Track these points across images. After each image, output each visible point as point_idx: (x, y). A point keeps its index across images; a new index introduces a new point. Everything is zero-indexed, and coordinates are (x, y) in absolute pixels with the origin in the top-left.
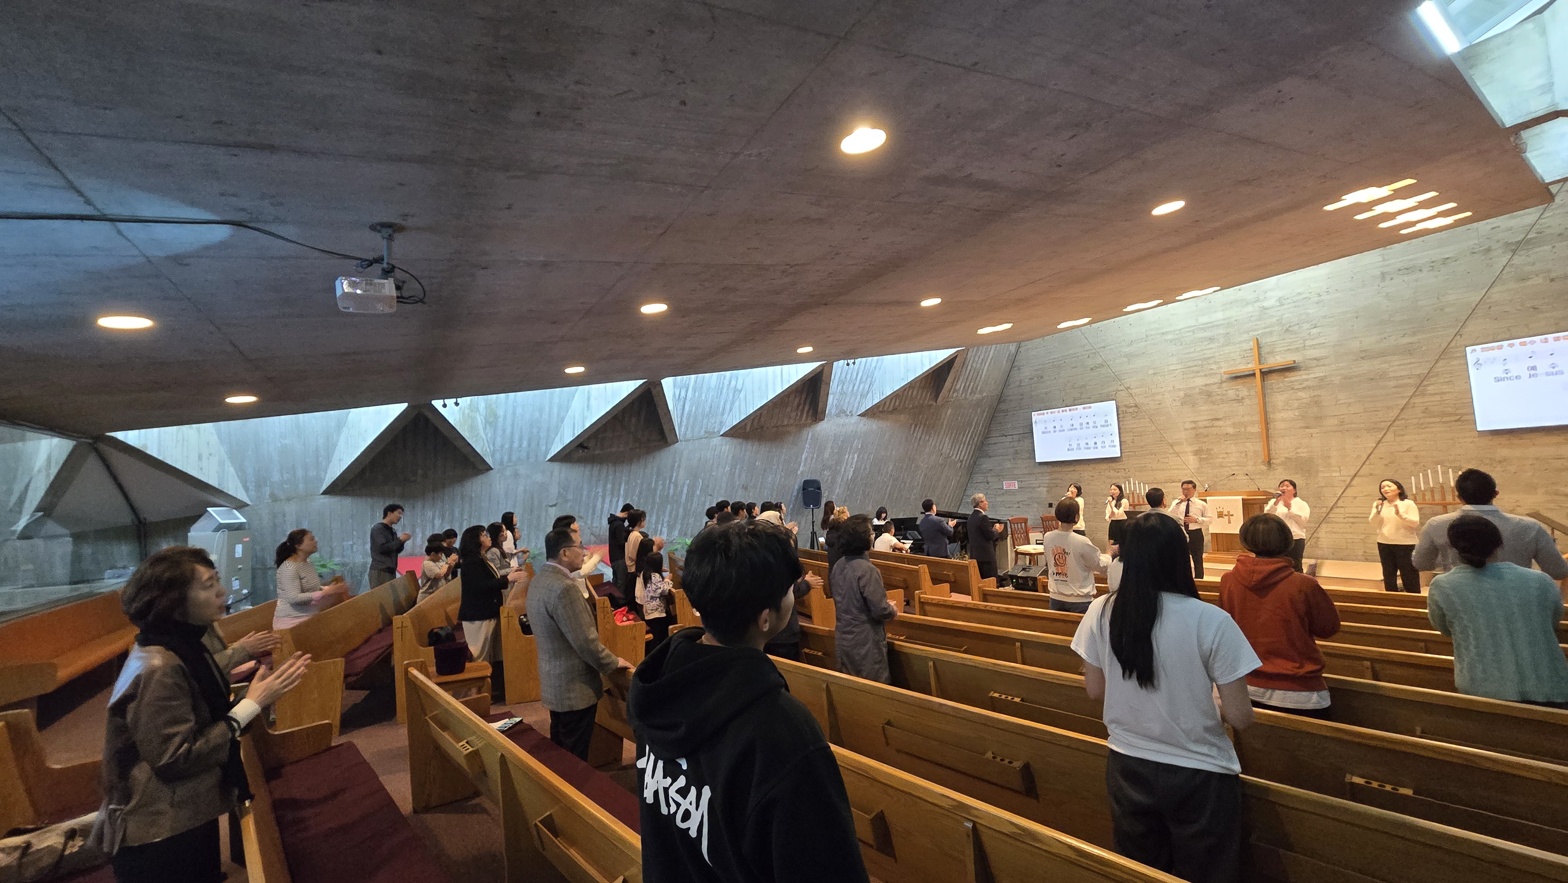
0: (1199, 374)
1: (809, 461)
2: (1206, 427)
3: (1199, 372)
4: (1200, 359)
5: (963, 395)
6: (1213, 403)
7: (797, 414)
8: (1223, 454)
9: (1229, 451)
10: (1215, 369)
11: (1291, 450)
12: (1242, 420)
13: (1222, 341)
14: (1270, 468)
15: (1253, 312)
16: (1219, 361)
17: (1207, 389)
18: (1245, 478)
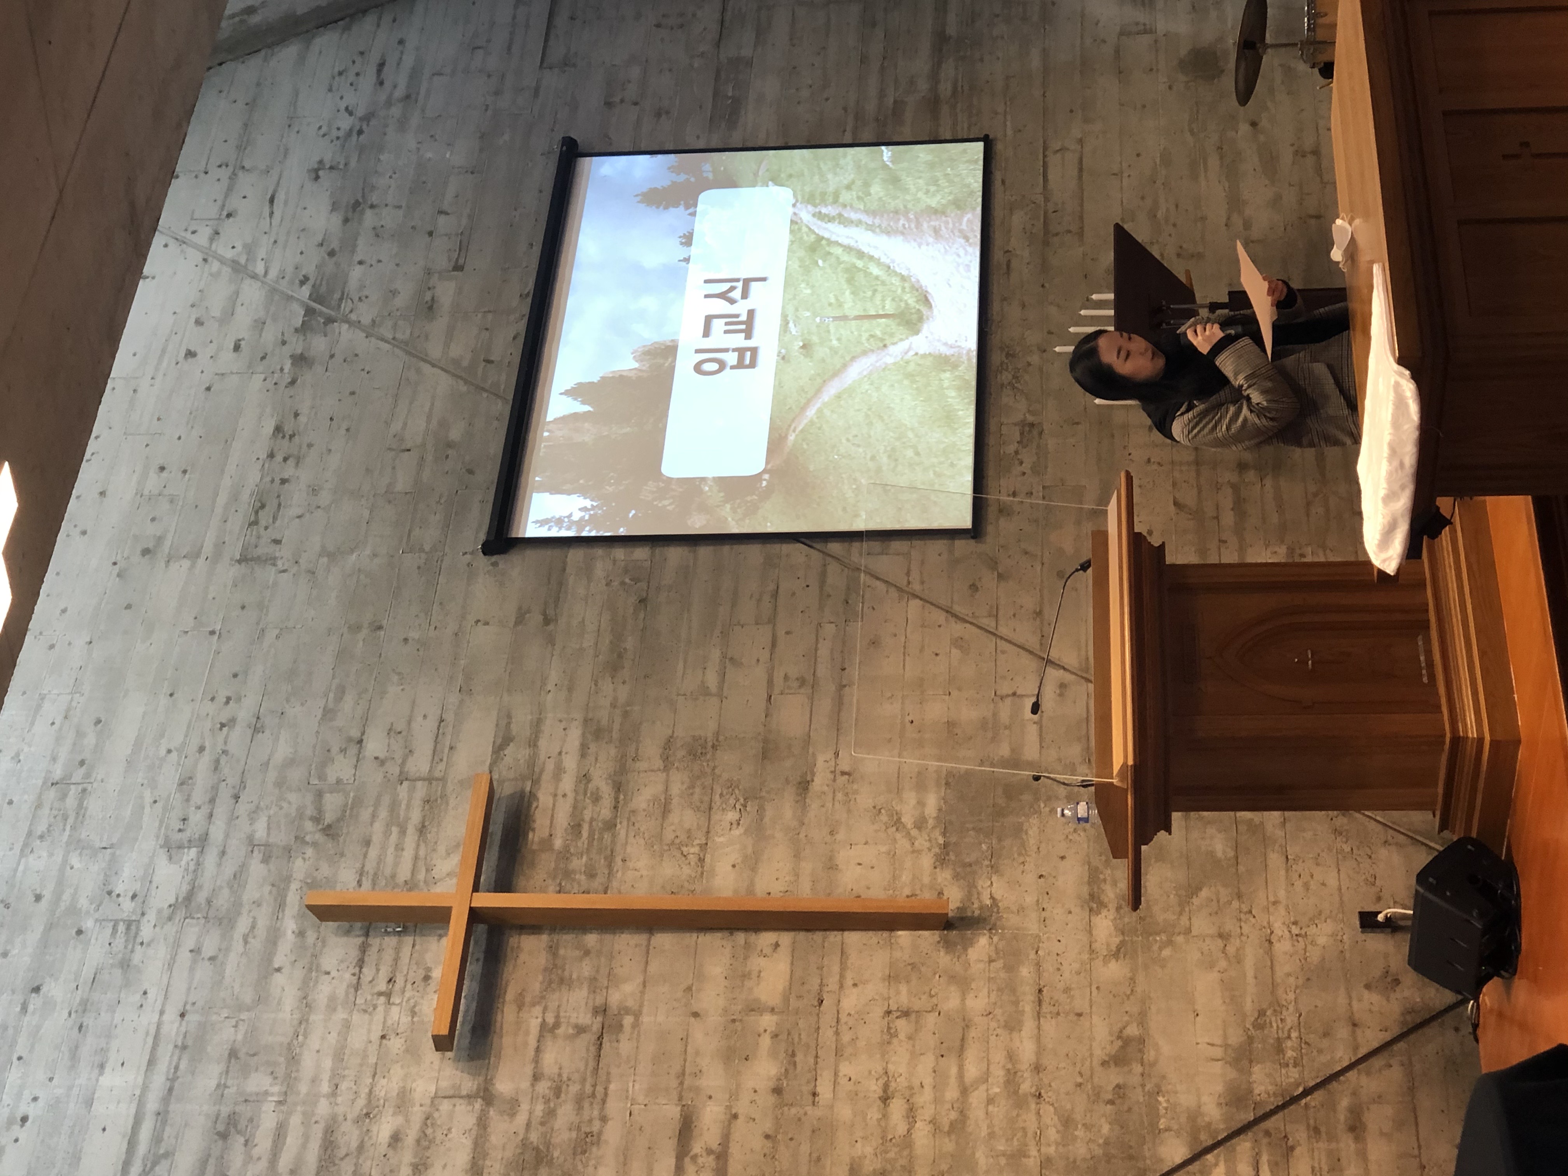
6: (587, 1142)
8: (885, 1116)
9: (874, 1088)
10: (400, 1120)
11: (903, 843)
12: (714, 1019)
13: (258, 1082)
14: (985, 919)
15: (177, 945)
16: (361, 1102)
17: (497, 1166)
18: (1029, 1025)
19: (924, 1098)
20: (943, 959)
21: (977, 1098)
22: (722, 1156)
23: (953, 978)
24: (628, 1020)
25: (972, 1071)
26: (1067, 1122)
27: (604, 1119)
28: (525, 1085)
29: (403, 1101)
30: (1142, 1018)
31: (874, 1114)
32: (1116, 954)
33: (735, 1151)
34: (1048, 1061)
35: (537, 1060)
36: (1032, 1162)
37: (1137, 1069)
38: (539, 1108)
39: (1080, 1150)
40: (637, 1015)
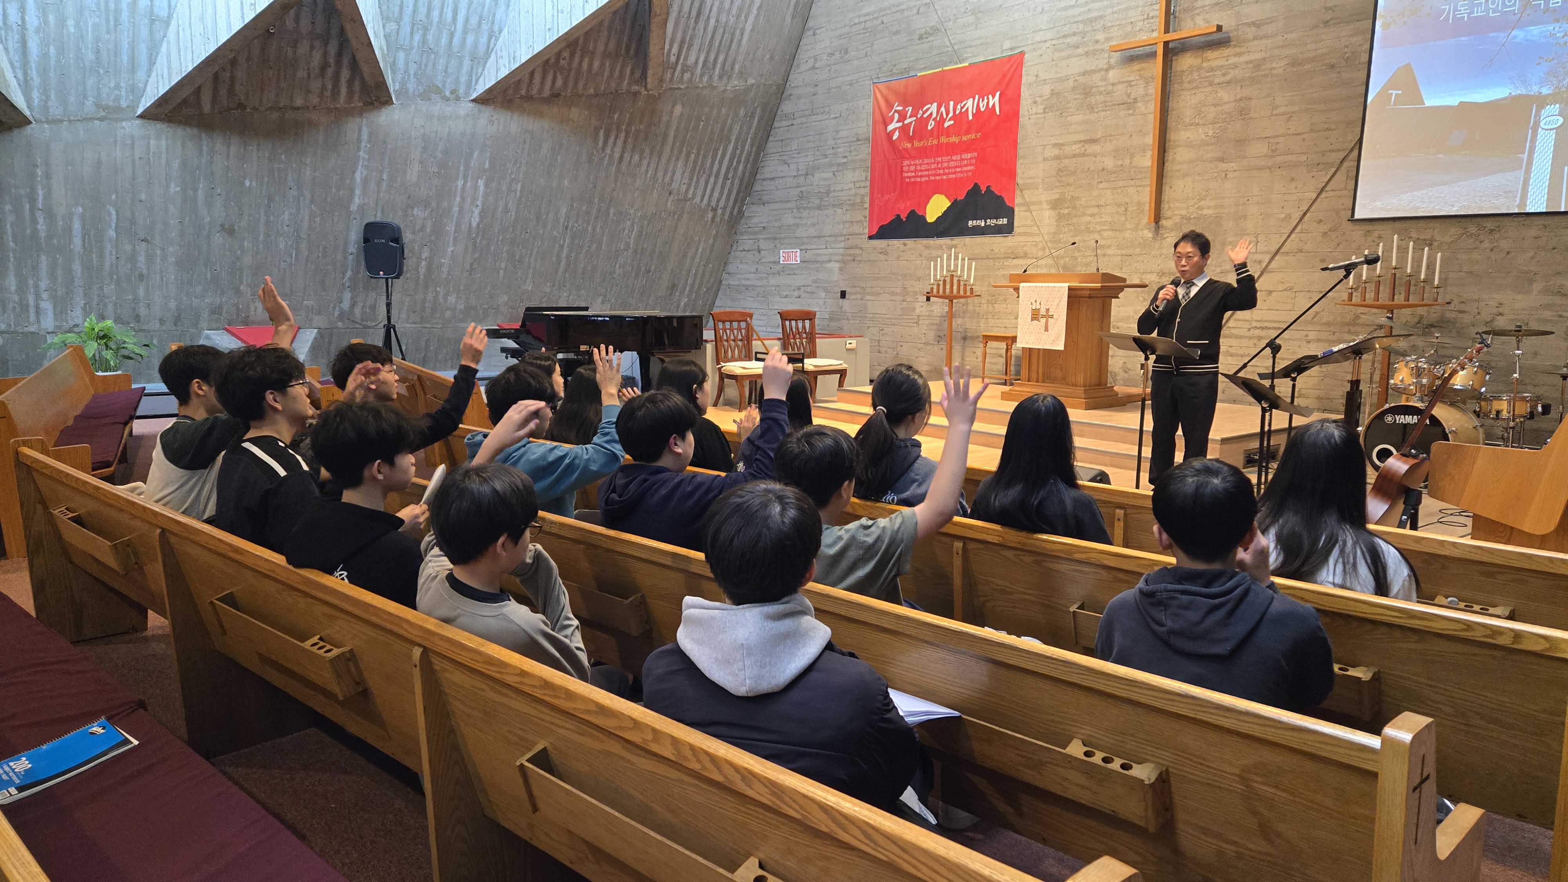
0: (1077, 52)
1: (372, 185)
2: (1075, 156)
3: (1078, 47)
5: (705, 79)
6: (1091, 108)
7: (324, 88)
8: (1093, 207)
9: (1102, 202)
10: (1103, 41)
11: (1192, 202)
12: (1129, 143)
14: (1157, 235)
16: (1110, 24)
17: (1085, 81)
18: (1119, 252)
19: (1098, 219)
22: (1084, 155)
23: (1137, 225)
24: (1131, 112)
25: (1105, 234)
27: (1098, 112)
28: (1111, 81)
31: (1094, 203)
33: (1086, 158)
35: (1120, 83)
38: (1103, 89)
40: (1132, 115)
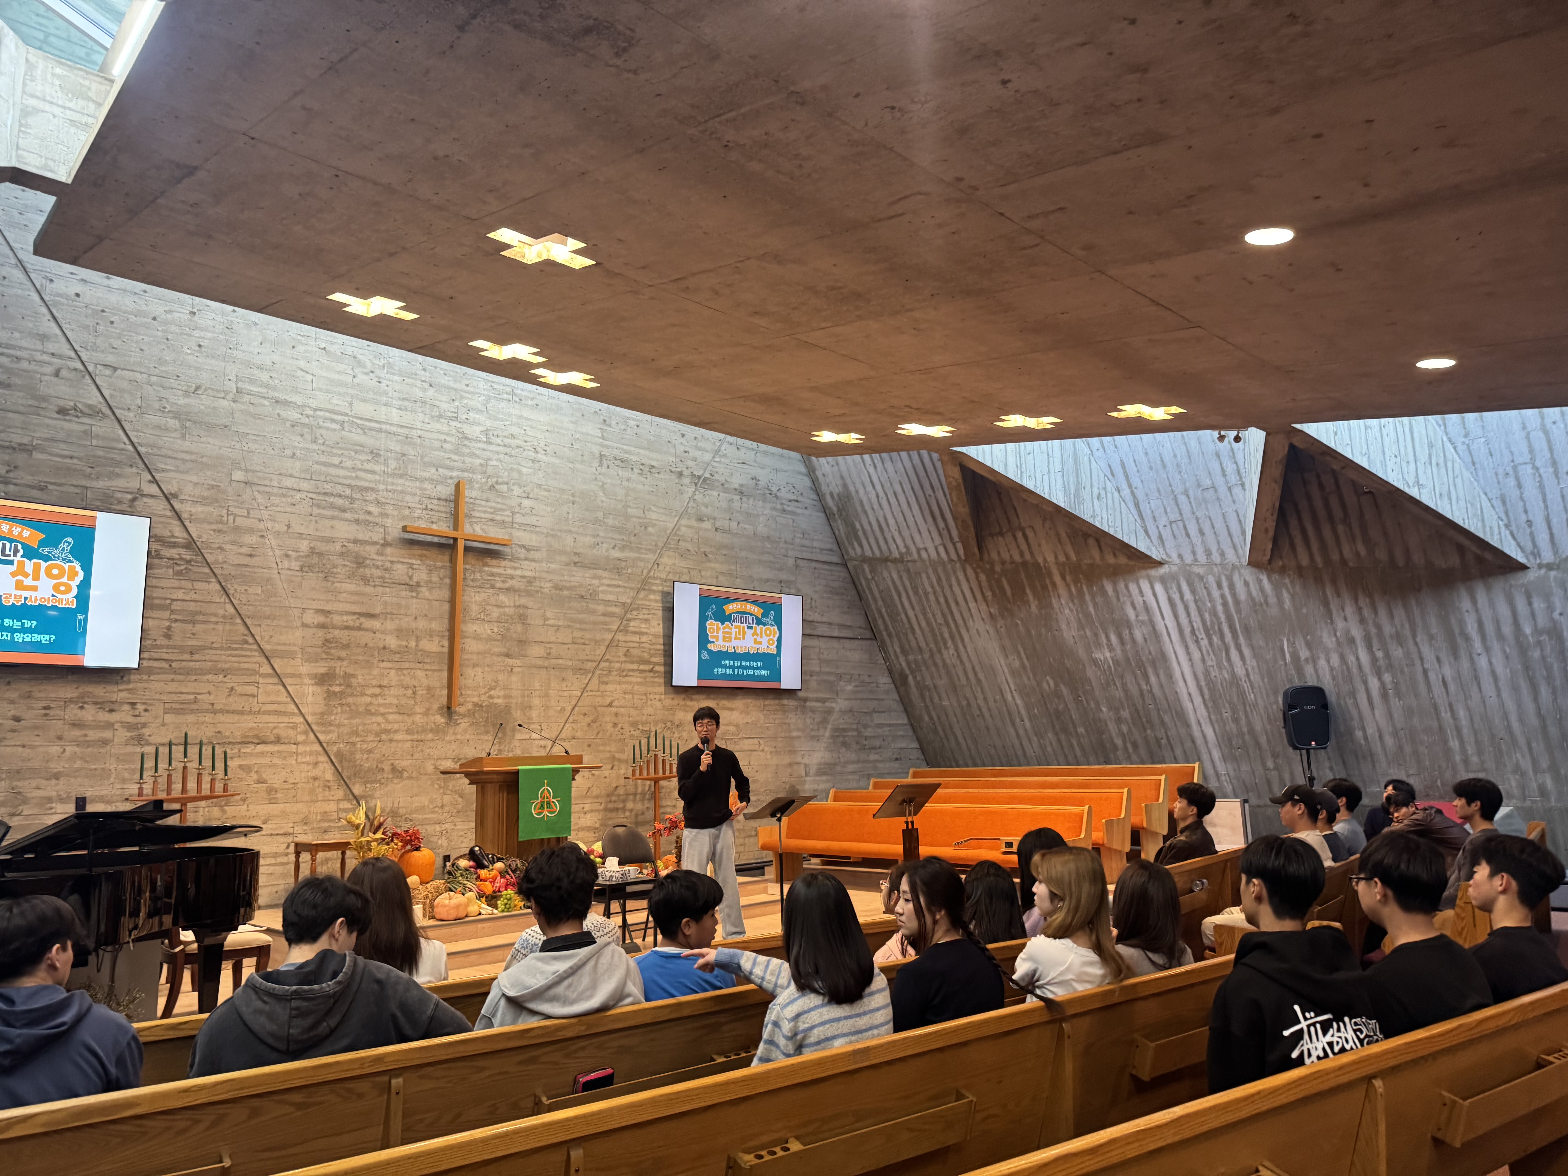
0: (343, 515)
2: (347, 628)
3: (344, 511)
4: (349, 486)
6: (366, 580)
8: (374, 686)
9: (385, 682)
10: (377, 514)
11: (483, 691)
12: (414, 625)
13: (393, 464)
14: (451, 721)
15: (447, 434)
16: (384, 500)
17: (356, 549)
19: (381, 701)
20: (436, 706)
21: (380, 719)
22: (359, 628)
24: (414, 594)
26: (370, 751)
27: (375, 586)
28: (389, 558)
29: (385, 515)
30: (410, 778)
31: (374, 682)
32: (436, 768)
33: (361, 633)
34: (394, 744)
35: (399, 562)
36: (354, 739)
37: (390, 776)
38: (380, 563)
39: (358, 756)
40: (416, 598)
